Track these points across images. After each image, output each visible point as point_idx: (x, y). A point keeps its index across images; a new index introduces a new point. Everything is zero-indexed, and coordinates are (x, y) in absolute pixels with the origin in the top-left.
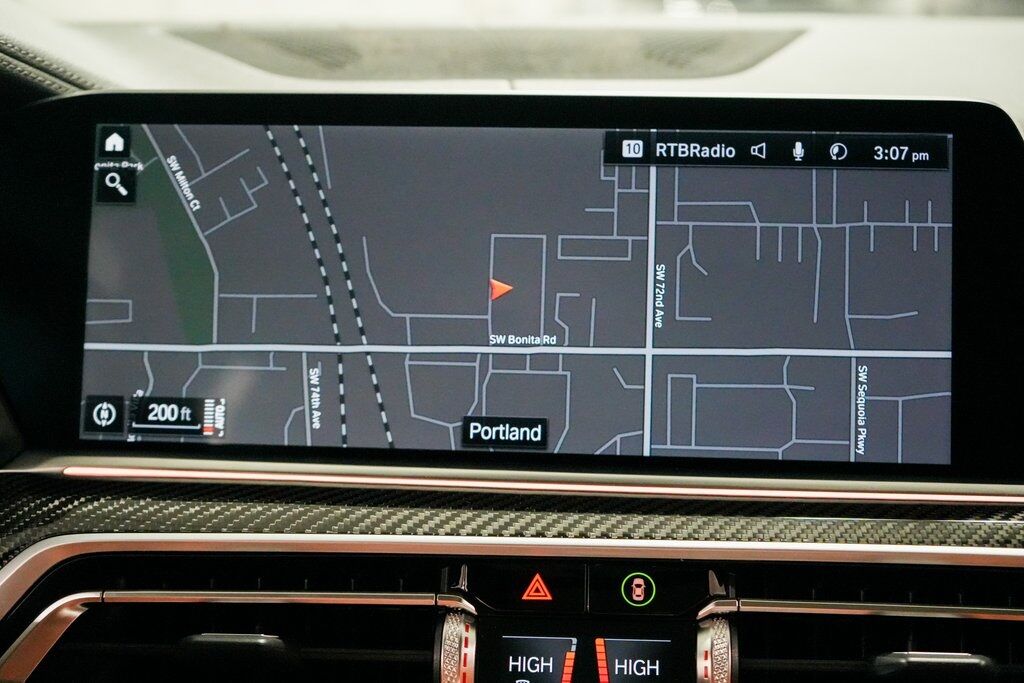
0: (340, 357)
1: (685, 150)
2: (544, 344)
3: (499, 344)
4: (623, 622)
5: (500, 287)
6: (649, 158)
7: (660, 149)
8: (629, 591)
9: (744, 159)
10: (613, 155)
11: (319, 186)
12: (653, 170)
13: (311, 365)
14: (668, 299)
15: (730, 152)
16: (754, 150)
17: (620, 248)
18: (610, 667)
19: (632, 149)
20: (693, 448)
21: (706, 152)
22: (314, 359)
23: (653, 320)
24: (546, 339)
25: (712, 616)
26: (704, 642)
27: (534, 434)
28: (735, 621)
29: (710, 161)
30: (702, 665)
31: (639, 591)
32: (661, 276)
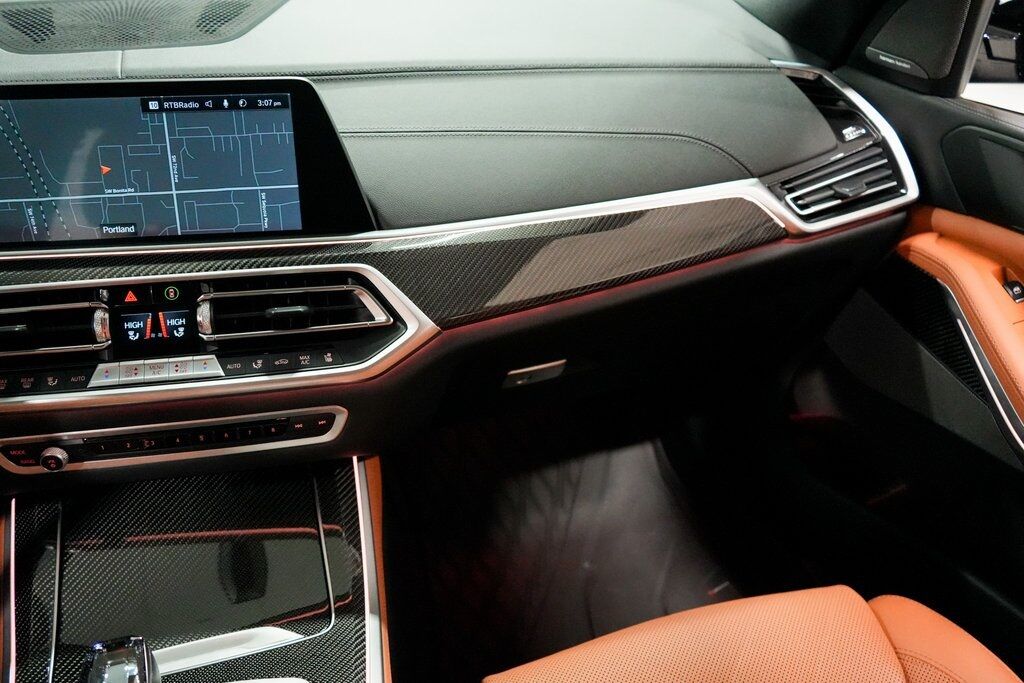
0: (40, 203)
1: (178, 105)
2: (130, 192)
3: (110, 193)
4: (169, 306)
5: (106, 169)
6: (161, 109)
7: (166, 105)
8: (168, 294)
9: (203, 108)
10: (146, 109)
11: (14, 128)
12: (164, 114)
13: (28, 207)
14: (179, 170)
15: (197, 105)
16: (207, 104)
17: (154, 149)
18: (166, 323)
19: (153, 105)
20: (198, 230)
21: (186, 106)
22: (28, 205)
23: (174, 179)
24: (130, 190)
25: (203, 301)
26: (199, 310)
27: (131, 229)
28: (212, 302)
29: (188, 109)
30: (199, 319)
31: (172, 294)
32: (174, 160)
